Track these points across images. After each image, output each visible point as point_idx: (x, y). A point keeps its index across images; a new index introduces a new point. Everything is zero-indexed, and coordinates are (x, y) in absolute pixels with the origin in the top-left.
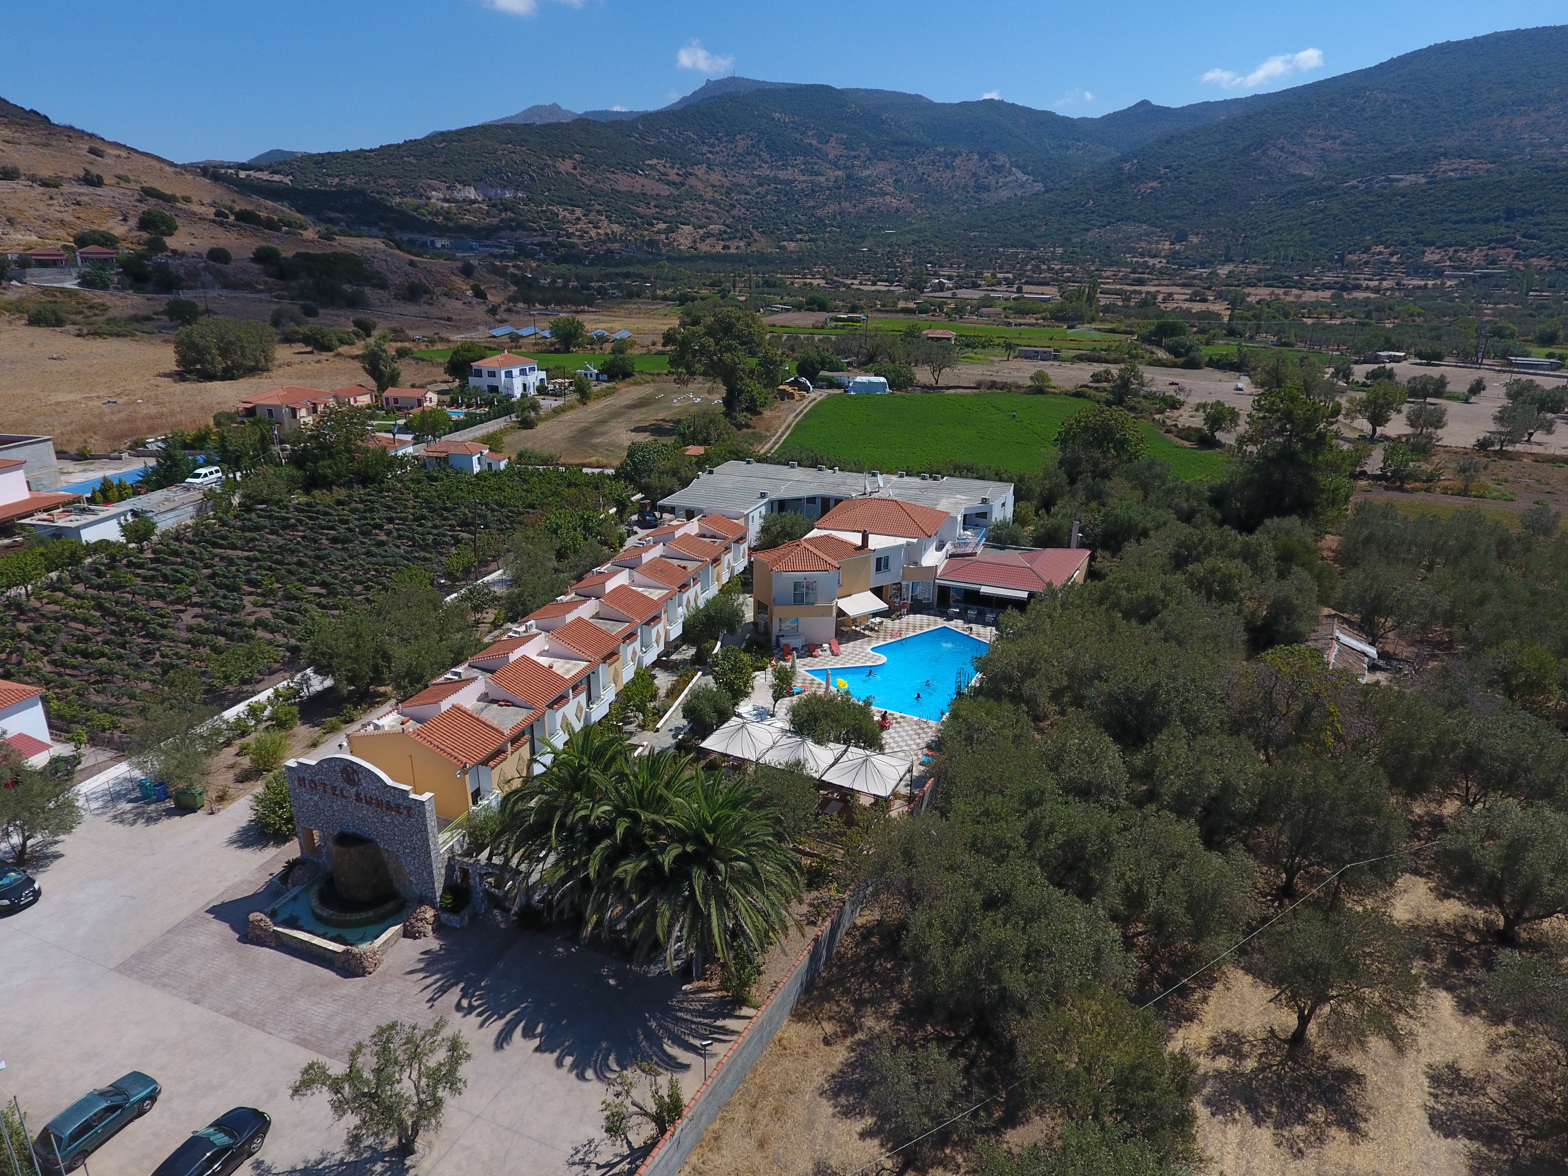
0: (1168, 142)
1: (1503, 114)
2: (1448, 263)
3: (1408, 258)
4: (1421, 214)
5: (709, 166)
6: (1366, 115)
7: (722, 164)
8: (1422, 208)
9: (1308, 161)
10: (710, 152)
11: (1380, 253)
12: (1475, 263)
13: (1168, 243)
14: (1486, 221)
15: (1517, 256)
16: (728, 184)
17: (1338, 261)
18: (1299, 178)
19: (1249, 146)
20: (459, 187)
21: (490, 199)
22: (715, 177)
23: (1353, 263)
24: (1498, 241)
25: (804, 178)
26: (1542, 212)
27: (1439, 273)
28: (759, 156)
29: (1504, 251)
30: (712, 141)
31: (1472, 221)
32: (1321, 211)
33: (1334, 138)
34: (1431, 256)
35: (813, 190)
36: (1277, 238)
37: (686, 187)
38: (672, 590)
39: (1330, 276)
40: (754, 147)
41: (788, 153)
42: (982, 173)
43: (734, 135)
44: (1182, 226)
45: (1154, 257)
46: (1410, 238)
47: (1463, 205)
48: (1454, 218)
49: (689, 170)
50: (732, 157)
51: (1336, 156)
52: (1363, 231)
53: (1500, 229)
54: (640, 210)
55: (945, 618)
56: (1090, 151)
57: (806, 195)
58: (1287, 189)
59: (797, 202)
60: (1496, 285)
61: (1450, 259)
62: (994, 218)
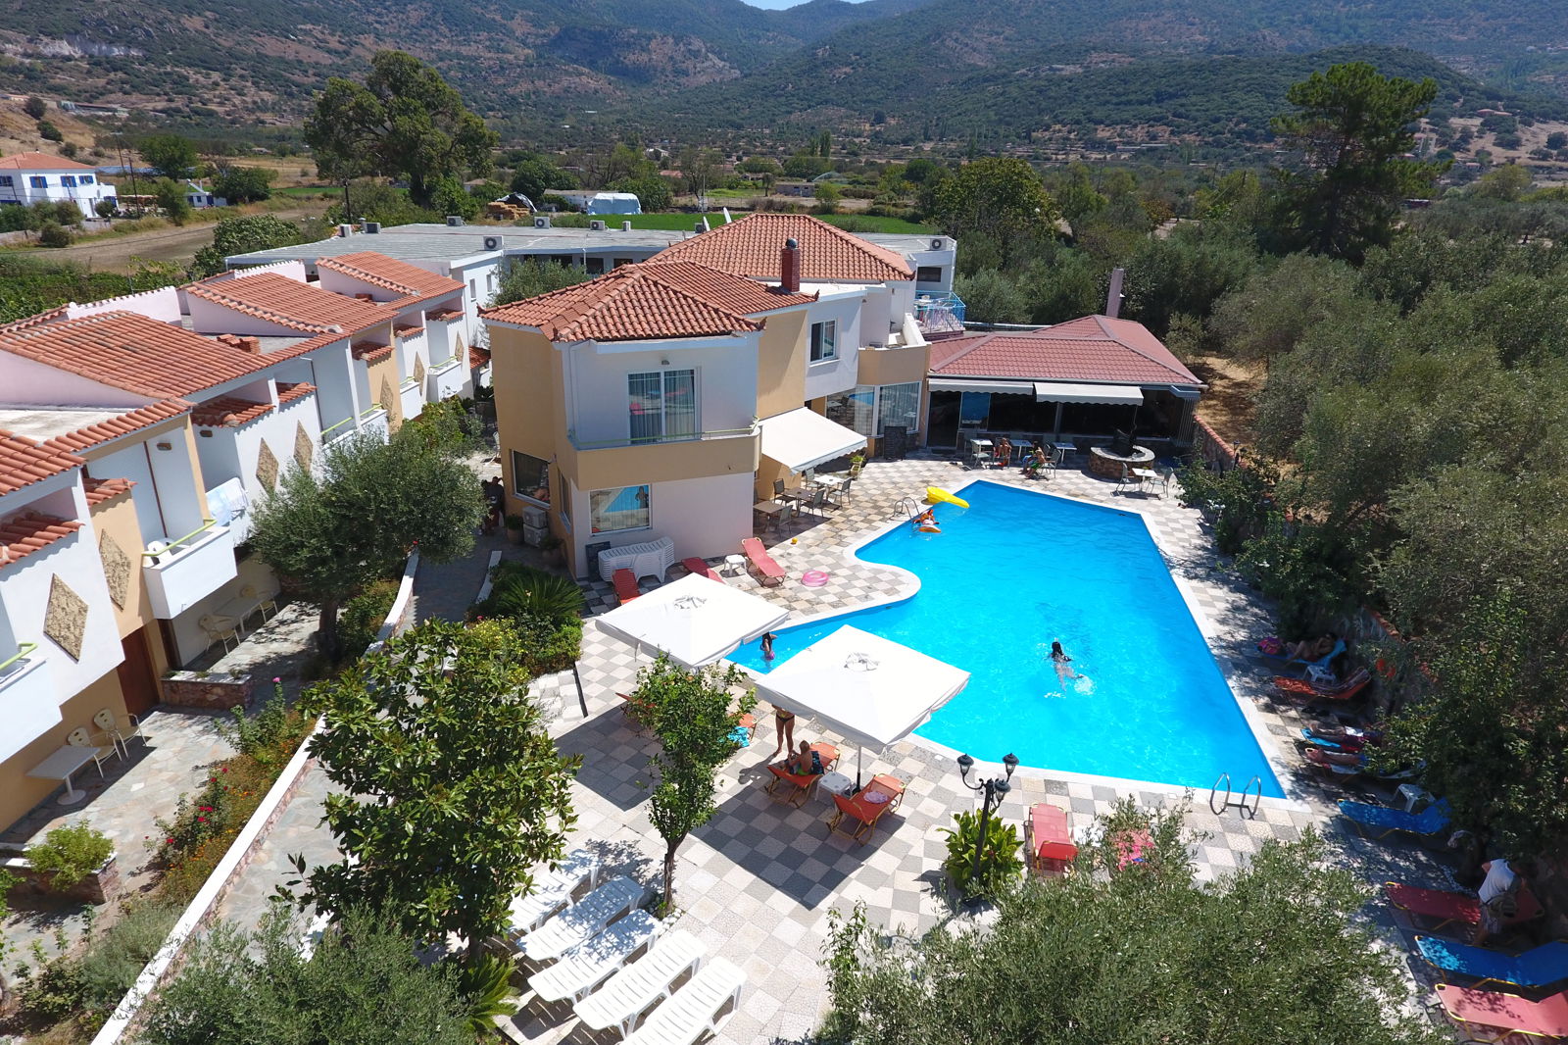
0: (853, 32)
1: (1131, 18)
2: (1118, 139)
3: (1085, 134)
4: (1088, 97)
5: (377, 36)
6: (1022, 14)
7: (391, 35)
8: (1087, 92)
9: (979, 53)
10: (377, 22)
11: (1060, 131)
12: (1139, 140)
13: (868, 125)
14: (1141, 103)
15: (1172, 133)
17: (1025, 138)
18: (974, 67)
19: (928, 37)
20: (46, 40)
21: (91, 56)
23: (1039, 139)
24: (1155, 120)
25: (489, 55)
26: (1185, 95)
27: (1112, 148)
28: (437, 30)
29: (1161, 128)
30: (379, 10)
31: (1129, 103)
32: (1001, 95)
33: (997, 33)
34: (1103, 133)
35: (502, 68)
36: (966, 119)
37: (352, 57)
38: (155, 406)
39: (1021, 151)
40: (429, 19)
41: (470, 27)
42: (679, 58)
43: (405, 5)
44: (878, 109)
45: (858, 136)
46: (1082, 118)
47: (1120, 90)
48: (1115, 100)
49: (354, 38)
50: (405, 28)
51: (1002, 49)
52: (1041, 112)
53: (1155, 110)
54: (296, 78)
55: (960, 463)
56: (780, 42)
57: (494, 72)
58: (965, 77)
59: (485, 79)
60: (1161, 158)
61: (1119, 136)
62: (697, 101)
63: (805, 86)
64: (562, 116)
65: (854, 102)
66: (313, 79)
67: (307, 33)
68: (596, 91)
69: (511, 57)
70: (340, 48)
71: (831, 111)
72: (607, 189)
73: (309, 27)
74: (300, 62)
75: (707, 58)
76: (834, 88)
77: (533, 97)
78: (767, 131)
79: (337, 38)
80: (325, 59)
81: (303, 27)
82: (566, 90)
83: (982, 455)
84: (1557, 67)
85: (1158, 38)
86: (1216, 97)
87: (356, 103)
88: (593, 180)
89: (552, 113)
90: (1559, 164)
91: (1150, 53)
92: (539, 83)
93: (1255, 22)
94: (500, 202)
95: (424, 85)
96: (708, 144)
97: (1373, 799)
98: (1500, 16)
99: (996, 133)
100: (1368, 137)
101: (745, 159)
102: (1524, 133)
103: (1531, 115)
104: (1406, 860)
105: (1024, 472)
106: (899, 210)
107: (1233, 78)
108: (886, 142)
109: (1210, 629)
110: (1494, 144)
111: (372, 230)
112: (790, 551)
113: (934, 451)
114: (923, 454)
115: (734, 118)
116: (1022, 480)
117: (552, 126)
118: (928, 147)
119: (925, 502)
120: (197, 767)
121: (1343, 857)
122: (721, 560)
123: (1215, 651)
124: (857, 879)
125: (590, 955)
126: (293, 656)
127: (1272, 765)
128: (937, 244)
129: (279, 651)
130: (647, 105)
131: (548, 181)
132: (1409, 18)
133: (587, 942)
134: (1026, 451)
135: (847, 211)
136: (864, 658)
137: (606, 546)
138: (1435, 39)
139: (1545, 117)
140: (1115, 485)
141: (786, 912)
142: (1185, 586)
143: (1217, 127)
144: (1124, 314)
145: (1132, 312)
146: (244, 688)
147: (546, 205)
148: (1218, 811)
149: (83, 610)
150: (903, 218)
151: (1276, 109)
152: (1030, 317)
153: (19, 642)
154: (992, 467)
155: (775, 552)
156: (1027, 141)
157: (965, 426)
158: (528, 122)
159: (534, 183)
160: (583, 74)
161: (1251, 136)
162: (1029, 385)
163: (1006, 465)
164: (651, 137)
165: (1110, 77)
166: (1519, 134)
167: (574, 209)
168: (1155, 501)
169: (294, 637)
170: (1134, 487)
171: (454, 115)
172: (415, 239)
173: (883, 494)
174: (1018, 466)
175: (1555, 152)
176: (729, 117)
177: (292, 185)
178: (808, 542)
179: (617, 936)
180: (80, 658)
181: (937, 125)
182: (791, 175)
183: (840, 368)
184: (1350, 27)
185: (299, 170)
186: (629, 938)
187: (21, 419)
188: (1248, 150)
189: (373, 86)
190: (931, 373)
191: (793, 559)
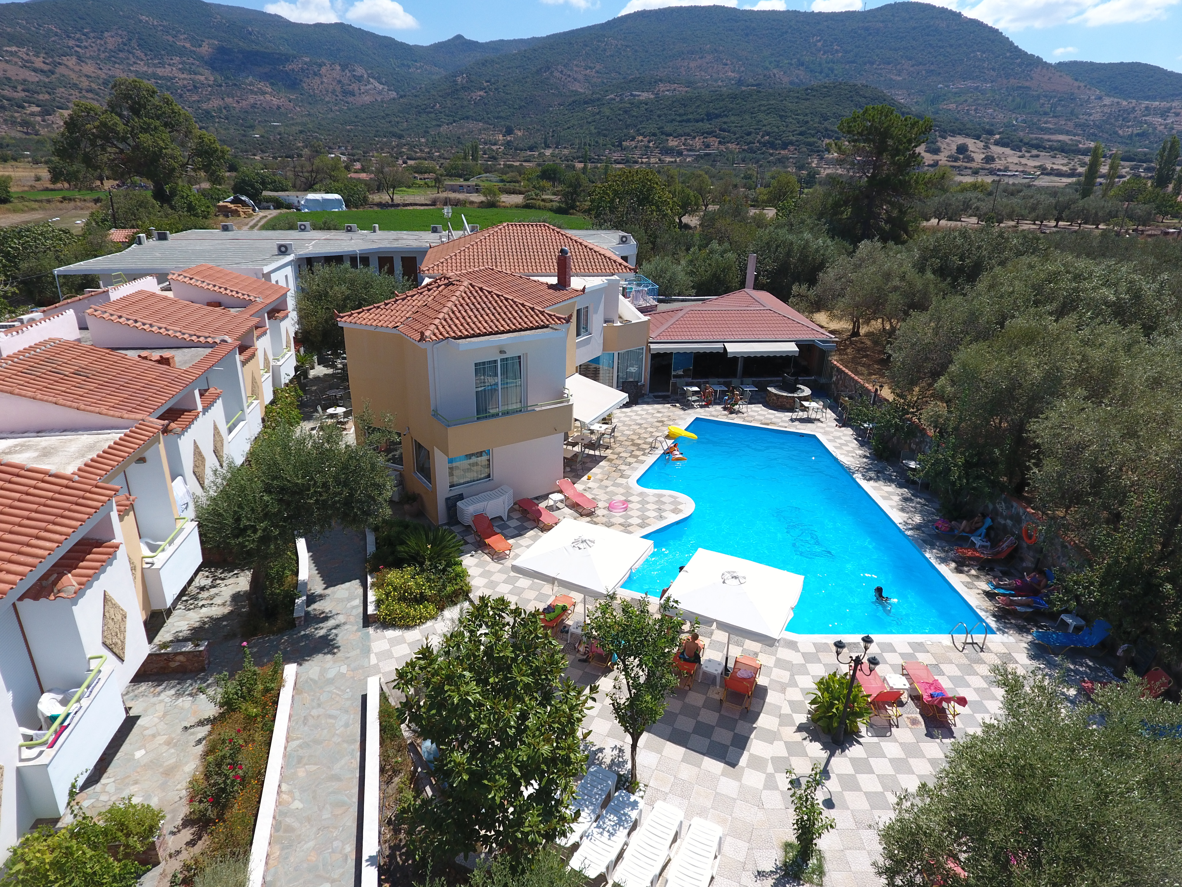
0: (483, 64)
1: (683, 59)
2: (683, 147)
3: (660, 144)
4: (659, 116)
5: (79, 58)
6: (607, 54)
7: (92, 58)
8: (659, 112)
9: (579, 82)
10: (78, 46)
11: (642, 141)
12: (698, 147)
13: (501, 136)
14: (697, 121)
15: (720, 143)
16: (103, 76)
17: (618, 146)
18: (576, 93)
19: (541, 69)
22: (89, 68)
23: (628, 147)
24: (707, 133)
25: (183, 76)
26: (726, 116)
27: (680, 153)
28: (133, 54)
29: (712, 139)
30: (78, 36)
31: (688, 121)
32: (598, 114)
33: (590, 68)
34: (672, 143)
35: (195, 87)
36: (574, 132)
37: (57, 76)
38: (136, 428)
39: (616, 156)
40: (125, 45)
41: (163, 52)
42: (346, 81)
43: (102, 32)
44: (508, 124)
45: (495, 144)
46: (657, 131)
47: (682, 111)
48: (678, 119)
49: (57, 59)
50: (103, 52)
51: (595, 80)
52: (627, 127)
53: (706, 126)
54: (5, 93)
55: (678, 405)
56: (426, 70)
57: (188, 90)
58: (571, 100)
59: (181, 96)
60: (714, 161)
61: (684, 144)
62: (363, 116)
63: (449, 105)
64: (252, 127)
65: (489, 118)
66: (23, 94)
67: (12, 54)
68: (279, 107)
69: (202, 78)
70: (46, 68)
71: (471, 125)
72: (315, 191)
73: (14, 49)
74: (9, 79)
75: (369, 82)
76: (472, 107)
77: (224, 111)
78: (423, 140)
79: (41, 59)
80: (33, 77)
81: (8, 49)
82: (253, 106)
83: (695, 398)
84: (958, 99)
85: (703, 73)
86: (747, 117)
87: (101, 122)
88: (298, 182)
89: (242, 125)
90: (965, 164)
91: (699, 84)
92: (229, 100)
93: (767, 64)
94: (227, 202)
95: (161, 107)
96: (377, 151)
97: (1045, 626)
98: (921, 63)
99: (597, 142)
100: (893, 156)
101: (410, 162)
102: (942, 144)
103: (945, 132)
104: (1082, 666)
105: (725, 409)
106: (547, 204)
107: (757, 104)
108: (516, 149)
109: (898, 517)
110: (925, 151)
111: (162, 237)
112: (589, 485)
113: (656, 397)
114: (650, 400)
115: (396, 130)
116: (725, 415)
117: (244, 136)
118: (548, 152)
119: (668, 437)
120: (186, 728)
121: (1047, 670)
122: (546, 497)
123: (909, 533)
124: (755, 738)
125: (601, 834)
126: (224, 617)
127: (978, 611)
128: (624, 239)
129: (210, 614)
130: (323, 119)
131: (265, 184)
132: (865, 64)
133: (595, 824)
134: (723, 393)
135: (507, 205)
136: (735, 575)
137: (461, 497)
138: (882, 79)
139: (954, 133)
140: (790, 414)
141: (720, 773)
142: (868, 486)
143: (750, 138)
144: (758, 286)
145: (763, 284)
146: (205, 652)
147: (265, 204)
148: (961, 649)
149: (124, 617)
150: (551, 210)
151: (787, 126)
152: (694, 291)
153: (88, 656)
154: (702, 407)
155: (579, 487)
156: (619, 148)
157: (676, 376)
158: (223, 132)
159: (253, 187)
160: (266, 93)
161: (773, 146)
162: (720, 345)
163: (711, 404)
164: (331, 144)
165: (673, 102)
166: (939, 144)
167: (289, 206)
168: (819, 424)
169: (218, 601)
170: (804, 415)
171: (188, 133)
172: (206, 245)
173: (635, 433)
174: (719, 404)
175: (961, 156)
176: (391, 129)
177: (26, 189)
178: (599, 476)
179: (615, 815)
180: (125, 659)
181: (553, 136)
182: (450, 175)
183: (593, 341)
184: (829, 69)
185: (33, 174)
186: (625, 814)
187: (10, 448)
188: (771, 155)
189: (113, 107)
190: (651, 340)
191: (594, 492)
